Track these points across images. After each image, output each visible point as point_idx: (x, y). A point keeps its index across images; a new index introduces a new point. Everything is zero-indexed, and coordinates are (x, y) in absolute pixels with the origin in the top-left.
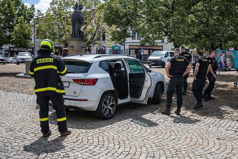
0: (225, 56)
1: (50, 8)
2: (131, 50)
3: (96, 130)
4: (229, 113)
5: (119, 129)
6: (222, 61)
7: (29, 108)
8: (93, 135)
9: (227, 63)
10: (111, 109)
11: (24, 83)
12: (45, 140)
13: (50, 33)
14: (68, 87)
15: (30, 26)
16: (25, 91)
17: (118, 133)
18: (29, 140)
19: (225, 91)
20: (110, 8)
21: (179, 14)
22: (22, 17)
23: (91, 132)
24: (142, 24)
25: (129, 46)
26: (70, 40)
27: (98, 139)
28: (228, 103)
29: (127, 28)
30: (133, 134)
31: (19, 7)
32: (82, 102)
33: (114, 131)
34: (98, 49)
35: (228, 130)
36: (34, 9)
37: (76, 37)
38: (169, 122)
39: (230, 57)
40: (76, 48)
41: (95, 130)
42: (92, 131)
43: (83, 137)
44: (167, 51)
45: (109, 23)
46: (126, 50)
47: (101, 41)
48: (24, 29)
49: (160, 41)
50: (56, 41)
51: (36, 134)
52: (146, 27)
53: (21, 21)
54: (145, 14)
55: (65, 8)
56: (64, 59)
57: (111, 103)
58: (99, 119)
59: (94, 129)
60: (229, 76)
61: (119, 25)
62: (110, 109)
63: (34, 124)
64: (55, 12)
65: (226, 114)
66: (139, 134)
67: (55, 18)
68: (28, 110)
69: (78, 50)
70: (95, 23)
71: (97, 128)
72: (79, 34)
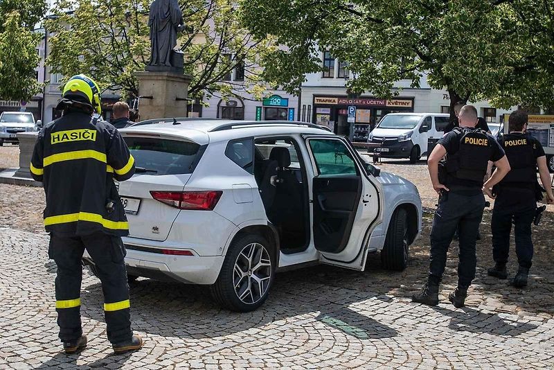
2: (318, 109)
3: (214, 342)
5: (281, 341)
7: (27, 268)
8: (204, 355)
10: (259, 280)
11: (15, 198)
12: (70, 362)
13: (88, 56)
14: (137, 213)
15: (34, 37)
16: (16, 220)
17: (279, 352)
18: (25, 361)
22: (16, 13)
23: (200, 347)
24: (356, 31)
25: (315, 96)
26: (144, 78)
27: (220, 368)
29: (310, 44)
30: (321, 357)
32: (175, 259)
33: (265, 347)
34: (224, 104)
37: (161, 68)
40: (159, 100)
41: (210, 340)
42: (204, 342)
43: (177, 360)
44: (426, 115)
45: (257, 30)
46: (304, 109)
47: (232, 81)
48: (19, 48)
49: (407, 83)
50: (105, 82)
51: (44, 345)
52: (367, 42)
53: (13, 24)
56: (128, 133)
57: (260, 264)
58: (222, 309)
59: (208, 337)
61: (287, 33)
62: (254, 283)
63: (41, 316)
66: (340, 359)
67: (103, 14)
68: (23, 274)
69: (166, 106)
70: (217, 30)
71: (215, 334)
72: (171, 61)
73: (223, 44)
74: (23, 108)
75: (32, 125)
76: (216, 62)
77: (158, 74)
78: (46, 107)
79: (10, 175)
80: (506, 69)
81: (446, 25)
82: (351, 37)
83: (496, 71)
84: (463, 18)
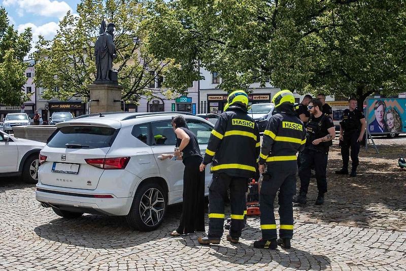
0: (384, 110)
1: (60, 31)
2: (210, 103)
3: (126, 250)
4: (380, 217)
5: (169, 248)
6: (379, 120)
7: (14, 212)
8: (119, 259)
9: (388, 122)
10: (157, 211)
12: (33, 267)
14: (78, 173)
15: (23, 65)
17: (166, 254)
18: (5, 268)
19: (380, 176)
20: (159, 26)
21: (284, 34)
22: (12, 50)
23: (116, 254)
24: (220, 55)
25: (208, 95)
26: (93, 88)
27: (128, 266)
28: (381, 198)
29: (193, 63)
30: (192, 256)
31: (5, 33)
32: (102, 200)
33: (157, 252)
34: (151, 103)
35: (372, 248)
36: (30, 36)
37: (103, 82)
39: (394, 111)
40: (103, 102)
41: (124, 249)
42: (120, 251)
43: (101, 262)
45: (159, 55)
46: (202, 104)
47: (155, 88)
48: (14, 72)
49: (258, 85)
50: (72, 92)
51: (18, 258)
52: (226, 60)
54: (222, 36)
55: (87, 30)
56: (71, 124)
57: (157, 201)
58: (135, 230)
59: (123, 248)
60: (395, 147)
61: (179, 58)
62: (154, 214)
63: (19, 240)
64: (68, 39)
65: (374, 219)
66: (203, 257)
67: (69, 48)
68: (11, 215)
69: (108, 105)
70: (142, 56)
71: (128, 245)
72: (110, 77)
73: (145, 65)
74: (23, 110)
75: (27, 121)
76: (142, 76)
77: (102, 85)
80: (310, 73)
81: (272, 48)
82: (218, 57)
83: (303, 75)
84: (281, 42)
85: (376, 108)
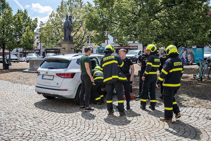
0: (187, 53)
1: (50, 20)
3: (73, 114)
4: (186, 101)
6: (184, 57)
8: (69, 118)
9: (188, 58)
11: (28, 76)
12: (32, 121)
13: (49, 38)
14: (53, 80)
15: (34, 33)
16: (27, 82)
17: (90, 116)
19: (185, 82)
20: (90, 17)
23: (69, 116)
26: (63, 43)
27: (73, 122)
28: (186, 92)
29: (104, 33)
31: (26, 20)
32: (63, 92)
33: (87, 115)
35: (183, 115)
36: (37, 21)
37: (67, 40)
38: (134, 107)
39: (191, 53)
40: (67, 49)
43: (62, 120)
44: (140, 50)
48: (30, 36)
49: (132, 42)
50: (54, 44)
51: (26, 117)
52: (118, 31)
53: (28, 30)
54: (117, 21)
55: (61, 19)
59: (72, 113)
60: (191, 69)
61: (98, 30)
63: (27, 109)
64: (53, 22)
65: (183, 101)
68: (25, 97)
69: (69, 50)
70: (83, 30)
71: (74, 112)
72: (69, 38)
73: (85, 34)
74: (35, 52)
75: (36, 57)
76: (83, 38)
77: (66, 42)
78: (41, 52)
79: (27, 70)
80: (155, 37)
81: (138, 26)
82: (115, 30)
83: (152, 38)
84: (142, 23)
85: (183, 52)
